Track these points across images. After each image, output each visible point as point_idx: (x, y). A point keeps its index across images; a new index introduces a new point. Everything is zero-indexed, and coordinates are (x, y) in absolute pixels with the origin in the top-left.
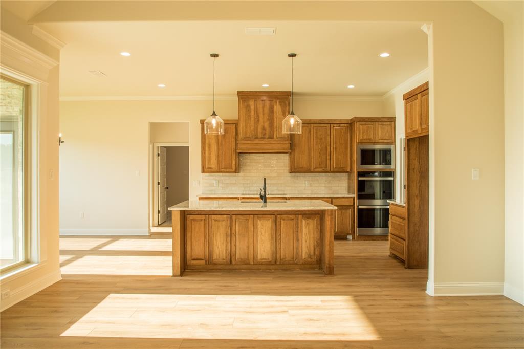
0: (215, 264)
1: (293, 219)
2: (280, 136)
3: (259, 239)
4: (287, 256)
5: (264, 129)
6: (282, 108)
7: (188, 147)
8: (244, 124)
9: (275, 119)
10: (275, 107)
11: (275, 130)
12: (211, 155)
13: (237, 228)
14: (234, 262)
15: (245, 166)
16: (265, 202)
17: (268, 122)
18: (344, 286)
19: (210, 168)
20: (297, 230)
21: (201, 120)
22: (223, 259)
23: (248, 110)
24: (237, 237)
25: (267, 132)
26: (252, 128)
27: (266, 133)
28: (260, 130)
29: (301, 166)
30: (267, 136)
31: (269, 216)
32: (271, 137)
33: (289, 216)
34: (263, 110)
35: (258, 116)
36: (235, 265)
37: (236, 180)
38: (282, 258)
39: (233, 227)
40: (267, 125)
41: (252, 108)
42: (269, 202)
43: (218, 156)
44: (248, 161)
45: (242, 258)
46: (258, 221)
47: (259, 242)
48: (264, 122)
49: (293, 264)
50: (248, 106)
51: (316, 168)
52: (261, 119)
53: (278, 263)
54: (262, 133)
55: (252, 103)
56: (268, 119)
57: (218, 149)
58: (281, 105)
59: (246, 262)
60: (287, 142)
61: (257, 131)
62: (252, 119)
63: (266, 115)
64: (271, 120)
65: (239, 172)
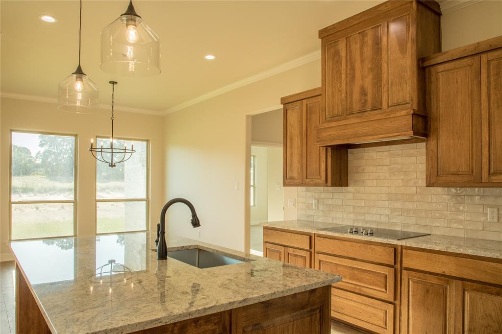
2: (395, 102)
5: (363, 93)
6: (397, 36)
8: (330, 90)
9: (385, 65)
11: (384, 89)
12: (293, 154)
17: (371, 77)
23: (337, 62)
25: (369, 98)
26: (343, 95)
27: (366, 101)
28: (356, 96)
29: (453, 169)
30: (369, 106)
32: (376, 107)
34: (362, 53)
35: (353, 69)
37: (343, 200)
40: (368, 83)
41: (343, 54)
43: (302, 156)
48: (363, 77)
50: (337, 54)
51: (495, 174)
52: (358, 74)
54: (360, 101)
55: (342, 46)
56: (371, 69)
57: (302, 143)
60: (404, 113)
61: (351, 99)
62: (343, 76)
63: (367, 62)
64: (377, 69)
65: (347, 185)
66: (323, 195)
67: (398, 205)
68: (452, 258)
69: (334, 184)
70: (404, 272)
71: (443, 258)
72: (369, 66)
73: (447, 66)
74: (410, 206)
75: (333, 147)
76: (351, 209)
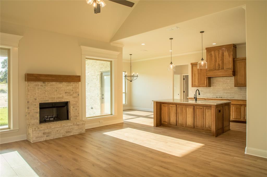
0: (171, 125)
1: (202, 109)
2: (228, 68)
3: (187, 116)
4: (199, 125)
5: (219, 65)
6: (228, 53)
7: (188, 75)
8: (209, 63)
9: (225, 59)
10: (225, 53)
11: (225, 65)
12: (195, 79)
13: (179, 110)
14: (178, 125)
15: (213, 83)
16: (196, 100)
18: (211, 141)
19: (195, 85)
20: (203, 114)
21: (191, 63)
22: (174, 123)
23: (211, 56)
24: (179, 114)
25: (221, 66)
26: (213, 65)
27: (220, 67)
28: (217, 65)
29: (241, 83)
30: (221, 68)
31: (191, 106)
32: (223, 69)
33: (200, 107)
34: (219, 56)
35: (216, 59)
36: (178, 126)
37: (209, 90)
38: (197, 126)
39: (177, 109)
40: (220, 63)
41: (213, 55)
42: (198, 100)
43: (198, 79)
44: (215, 81)
45: (181, 123)
46: (187, 108)
47: (187, 117)
48: (219, 61)
49: (201, 129)
50: (211, 54)
52: (217, 60)
53: (195, 128)
54: (218, 67)
55: (213, 53)
56: (221, 60)
57: (199, 76)
58: (228, 52)
59: (182, 125)
60: (230, 71)
61: (216, 66)
62: (213, 60)
63: (220, 58)
64: (223, 60)
65: (210, 87)
66: (203, 89)
67: (226, 91)
68: (242, 101)
69: (209, 87)
70: (232, 105)
71: (240, 101)
72: (221, 59)
73: (240, 61)
74: (229, 91)
75: (208, 77)
76: (212, 93)
